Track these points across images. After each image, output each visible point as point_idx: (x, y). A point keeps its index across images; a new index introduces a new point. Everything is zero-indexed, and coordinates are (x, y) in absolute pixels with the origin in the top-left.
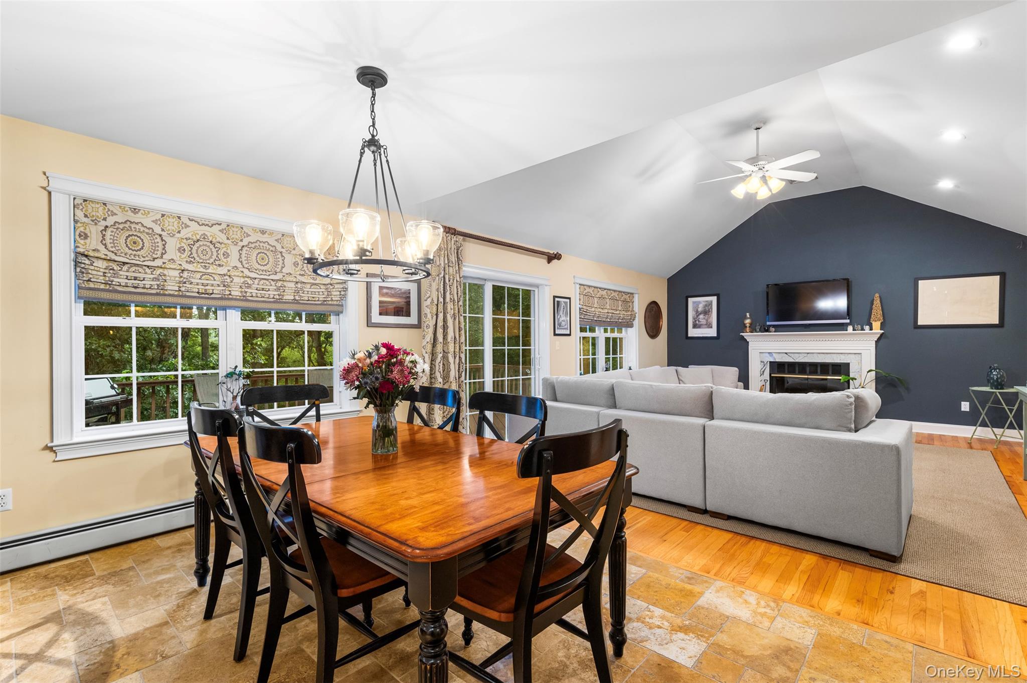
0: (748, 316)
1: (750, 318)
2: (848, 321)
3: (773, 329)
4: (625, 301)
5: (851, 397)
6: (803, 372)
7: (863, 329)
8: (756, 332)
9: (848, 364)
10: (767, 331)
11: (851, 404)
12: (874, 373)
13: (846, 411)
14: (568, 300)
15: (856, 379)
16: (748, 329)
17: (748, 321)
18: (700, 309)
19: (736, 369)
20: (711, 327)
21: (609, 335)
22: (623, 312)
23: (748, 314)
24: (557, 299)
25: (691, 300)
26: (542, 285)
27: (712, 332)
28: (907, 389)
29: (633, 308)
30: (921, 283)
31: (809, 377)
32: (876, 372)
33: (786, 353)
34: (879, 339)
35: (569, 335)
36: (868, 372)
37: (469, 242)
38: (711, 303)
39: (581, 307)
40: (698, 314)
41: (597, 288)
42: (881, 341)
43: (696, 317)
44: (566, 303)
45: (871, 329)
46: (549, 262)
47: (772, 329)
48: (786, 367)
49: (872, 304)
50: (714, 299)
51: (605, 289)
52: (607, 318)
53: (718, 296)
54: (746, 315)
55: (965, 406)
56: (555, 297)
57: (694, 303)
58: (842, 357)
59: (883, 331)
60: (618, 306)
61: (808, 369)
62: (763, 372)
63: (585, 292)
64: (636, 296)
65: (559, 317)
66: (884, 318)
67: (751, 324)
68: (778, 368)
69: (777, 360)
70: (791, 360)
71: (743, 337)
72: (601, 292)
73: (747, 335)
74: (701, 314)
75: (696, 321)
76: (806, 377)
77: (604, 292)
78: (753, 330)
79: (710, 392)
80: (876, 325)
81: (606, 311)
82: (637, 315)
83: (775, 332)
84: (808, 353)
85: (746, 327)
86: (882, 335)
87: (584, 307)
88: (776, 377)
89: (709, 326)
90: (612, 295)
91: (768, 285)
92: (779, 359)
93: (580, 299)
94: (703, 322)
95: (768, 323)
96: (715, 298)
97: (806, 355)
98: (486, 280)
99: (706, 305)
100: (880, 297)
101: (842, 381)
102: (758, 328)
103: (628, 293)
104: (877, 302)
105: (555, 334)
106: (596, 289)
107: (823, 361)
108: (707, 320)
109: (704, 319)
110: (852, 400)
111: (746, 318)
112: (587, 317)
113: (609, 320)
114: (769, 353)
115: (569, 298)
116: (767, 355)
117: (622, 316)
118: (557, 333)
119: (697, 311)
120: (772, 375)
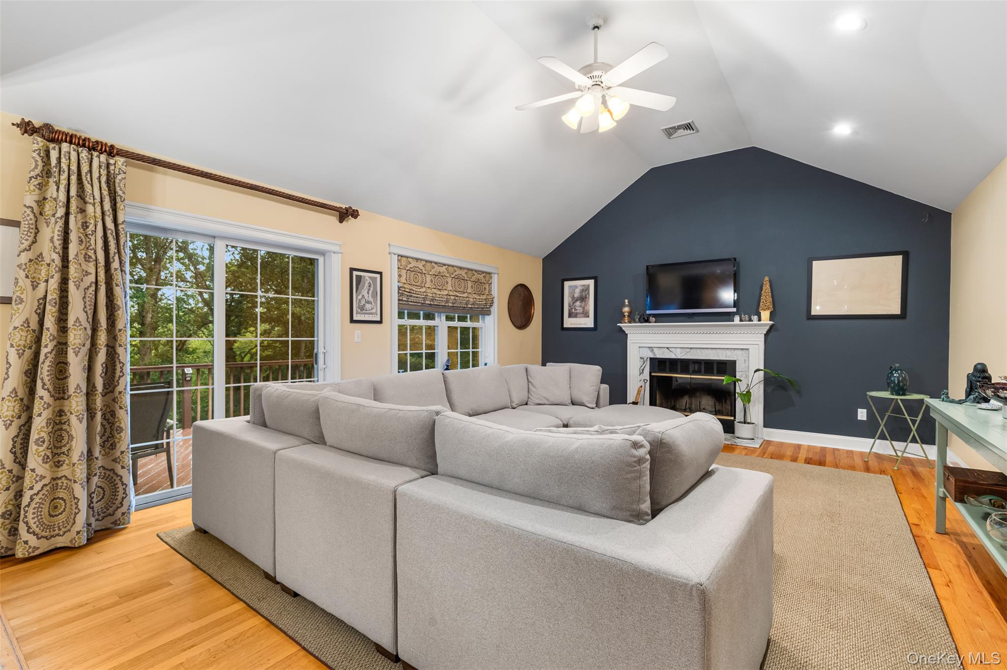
0: (627, 303)
1: (630, 305)
2: (734, 310)
3: (654, 319)
4: (477, 282)
5: (642, 446)
6: (685, 370)
7: (750, 320)
8: (635, 322)
9: (734, 363)
10: (647, 321)
11: (640, 461)
12: (762, 373)
13: (629, 476)
14: (378, 276)
15: (741, 381)
16: (626, 318)
17: (626, 310)
18: (577, 295)
19: (598, 368)
20: (588, 317)
21: (456, 323)
22: (474, 295)
23: (626, 301)
24: (355, 273)
25: (567, 284)
26: (329, 252)
27: (589, 322)
28: (799, 392)
29: (490, 291)
30: (815, 264)
31: (692, 376)
32: (765, 372)
33: (668, 348)
34: (769, 332)
35: (380, 322)
36: (755, 372)
37: (166, 174)
38: (587, 288)
39: (401, 285)
40: (575, 300)
41: (431, 262)
42: (771, 335)
43: (572, 304)
44: (374, 279)
45: (760, 320)
46: (341, 221)
47: (652, 319)
48: (668, 364)
49: (761, 289)
50: (591, 283)
51: (445, 265)
52: (447, 302)
53: (595, 278)
54: (624, 302)
55: (862, 414)
56: (352, 270)
57: (570, 287)
58: (728, 353)
59: (772, 322)
60: (466, 287)
61: (691, 368)
62: (643, 370)
63: (409, 266)
64: (495, 278)
65: (360, 297)
66: (774, 307)
67: (630, 313)
68: (659, 366)
69: (658, 357)
70: (673, 356)
71: (621, 328)
72: (437, 269)
73: (625, 326)
74: (577, 300)
75: (572, 309)
76: (689, 376)
77: (443, 269)
78: (632, 320)
79: (431, 423)
80: (765, 315)
81: (446, 292)
82: (496, 300)
83: (655, 322)
84: (691, 348)
85: (624, 316)
86: (772, 327)
87: (406, 286)
88: (657, 376)
89: (586, 315)
90: (456, 273)
91: (647, 266)
92: (660, 355)
93: (400, 276)
94: (580, 310)
95: (648, 312)
96: (593, 281)
97: (689, 350)
98: (214, 237)
99: (583, 290)
100: (770, 281)
101: (724, 383)
102: (637, 318)
103: (483, 272)
104: (767, 287)
105: (352, 321)
106: (428, 264)
107: (707, 358)
108: (584, 308)
109: (581, 306)
110: (643, 452)
111: (624, 305)
112: (411, 299)
113: (450, 305)
114: (649, 347)
115: (380, 273)
116: (648, 350)
117: (471, 300)
118: (355, 318)
119: (573, 298)
120: (653, 374)
